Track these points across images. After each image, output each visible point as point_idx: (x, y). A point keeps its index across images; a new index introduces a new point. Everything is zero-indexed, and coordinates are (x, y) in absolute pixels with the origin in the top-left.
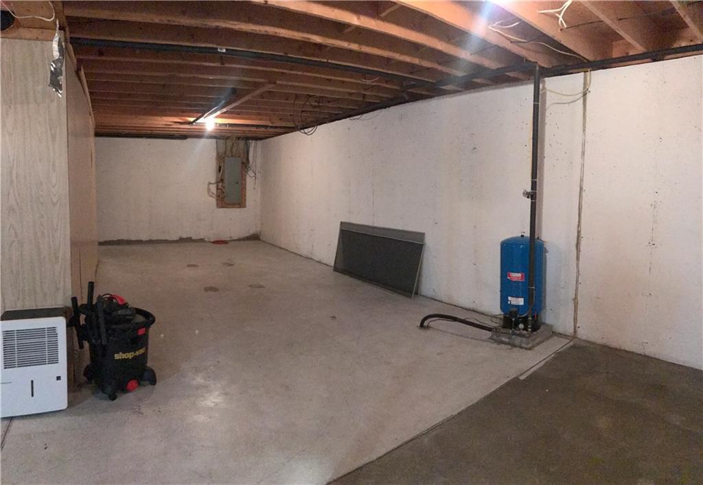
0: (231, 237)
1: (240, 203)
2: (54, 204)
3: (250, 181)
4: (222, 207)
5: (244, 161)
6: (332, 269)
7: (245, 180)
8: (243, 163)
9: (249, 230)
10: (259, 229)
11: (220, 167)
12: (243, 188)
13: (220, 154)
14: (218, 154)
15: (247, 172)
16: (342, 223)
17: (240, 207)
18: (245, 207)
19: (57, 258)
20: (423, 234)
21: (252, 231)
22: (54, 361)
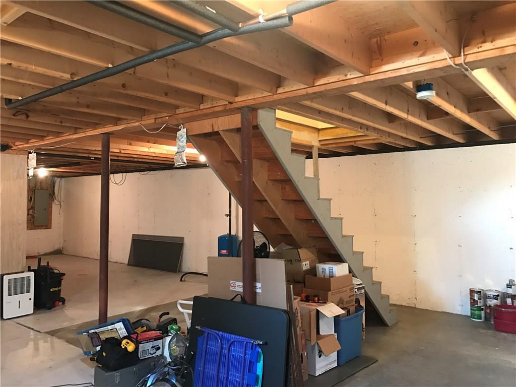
0: (38, 253)
1: (48, 226)
2: (20, 224)
3: (55, 208)
4: (32, 229)
5: (52, 193)
6: (126, 265)
7: (52, 207)
8: (50, 194)
9: (53, 247)
10: (61, 246)
11: (31, 198)
12: (50, 213)
13: (31, 188)
14: (29, 187)
15: (53, 201)
16: (133, 235)
17: (47, 228)
18: (50, 228)
19: (20, 249)
20: (183, 238)
21: (56, 247)
22: (29, 291)
